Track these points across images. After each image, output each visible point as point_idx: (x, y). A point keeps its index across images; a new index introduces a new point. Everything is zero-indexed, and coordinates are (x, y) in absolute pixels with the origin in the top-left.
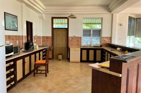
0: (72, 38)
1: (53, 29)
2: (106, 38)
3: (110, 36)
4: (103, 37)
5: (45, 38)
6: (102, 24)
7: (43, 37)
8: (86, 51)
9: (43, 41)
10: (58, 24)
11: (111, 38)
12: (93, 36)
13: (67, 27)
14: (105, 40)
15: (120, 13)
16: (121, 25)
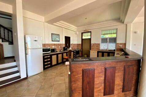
0: (93, 44)
1: (82, 40)
2: (121, 44)
3: (124, 42)
4: (118, 43)
5: (78, 45)
6: (116, 33)
7: (77, 44)
8: (101, 53)
9: (77, 46)
10: (85, 36)
11: (125, 44)
12: (109, 42)
13: (90, 38)
14: (120, 45)
15: (133, 22)
16: (135, 33)
